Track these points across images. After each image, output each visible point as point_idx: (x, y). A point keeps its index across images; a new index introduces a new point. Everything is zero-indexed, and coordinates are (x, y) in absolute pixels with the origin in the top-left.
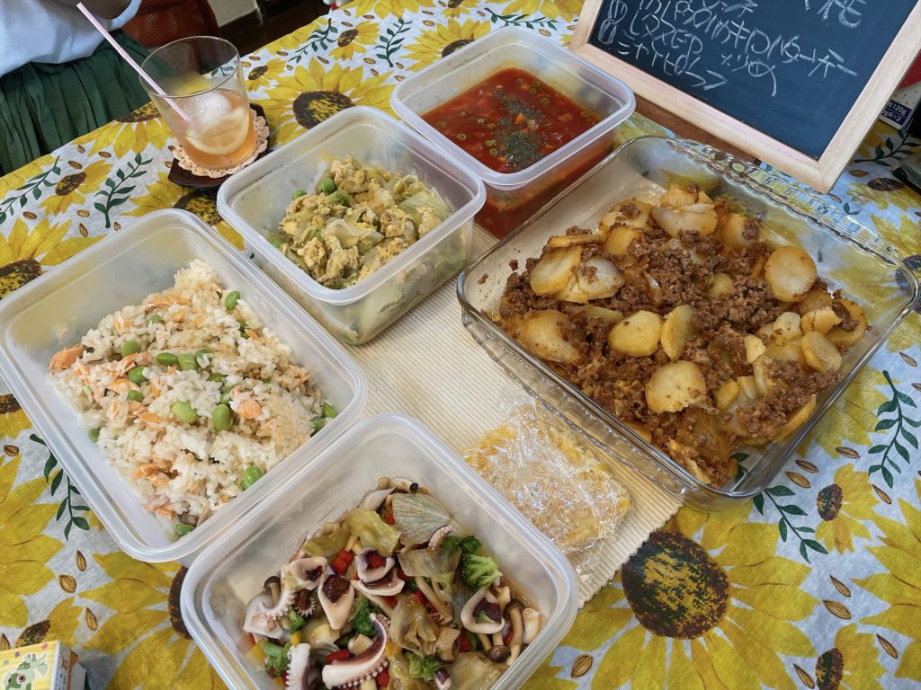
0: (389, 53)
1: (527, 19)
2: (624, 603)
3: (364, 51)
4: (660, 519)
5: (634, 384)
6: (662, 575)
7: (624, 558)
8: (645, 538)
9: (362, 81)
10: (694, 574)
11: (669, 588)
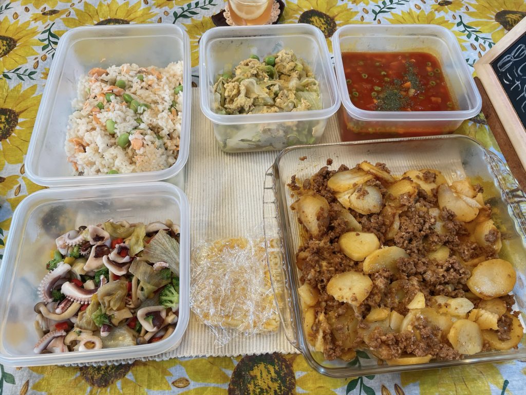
0: (380, 12)
1: (478, 34)
2: (230, 373)
3: (367, 4)
4: (288, 349)
5: (330, 269)
6: (262, 377)
7: (250, 353)
8: (271, 352)
9: (352, 20)
10: (278, 391)
11: (259, 385)
